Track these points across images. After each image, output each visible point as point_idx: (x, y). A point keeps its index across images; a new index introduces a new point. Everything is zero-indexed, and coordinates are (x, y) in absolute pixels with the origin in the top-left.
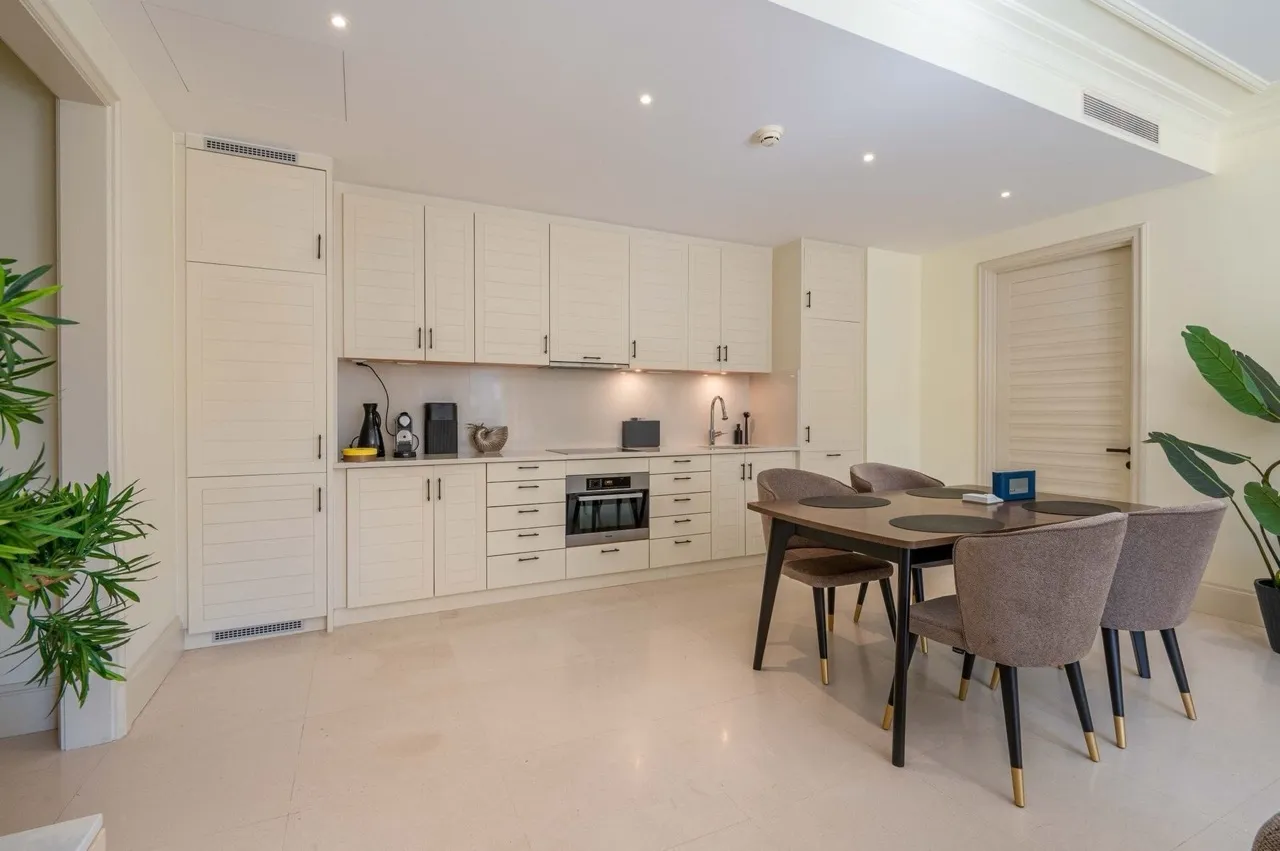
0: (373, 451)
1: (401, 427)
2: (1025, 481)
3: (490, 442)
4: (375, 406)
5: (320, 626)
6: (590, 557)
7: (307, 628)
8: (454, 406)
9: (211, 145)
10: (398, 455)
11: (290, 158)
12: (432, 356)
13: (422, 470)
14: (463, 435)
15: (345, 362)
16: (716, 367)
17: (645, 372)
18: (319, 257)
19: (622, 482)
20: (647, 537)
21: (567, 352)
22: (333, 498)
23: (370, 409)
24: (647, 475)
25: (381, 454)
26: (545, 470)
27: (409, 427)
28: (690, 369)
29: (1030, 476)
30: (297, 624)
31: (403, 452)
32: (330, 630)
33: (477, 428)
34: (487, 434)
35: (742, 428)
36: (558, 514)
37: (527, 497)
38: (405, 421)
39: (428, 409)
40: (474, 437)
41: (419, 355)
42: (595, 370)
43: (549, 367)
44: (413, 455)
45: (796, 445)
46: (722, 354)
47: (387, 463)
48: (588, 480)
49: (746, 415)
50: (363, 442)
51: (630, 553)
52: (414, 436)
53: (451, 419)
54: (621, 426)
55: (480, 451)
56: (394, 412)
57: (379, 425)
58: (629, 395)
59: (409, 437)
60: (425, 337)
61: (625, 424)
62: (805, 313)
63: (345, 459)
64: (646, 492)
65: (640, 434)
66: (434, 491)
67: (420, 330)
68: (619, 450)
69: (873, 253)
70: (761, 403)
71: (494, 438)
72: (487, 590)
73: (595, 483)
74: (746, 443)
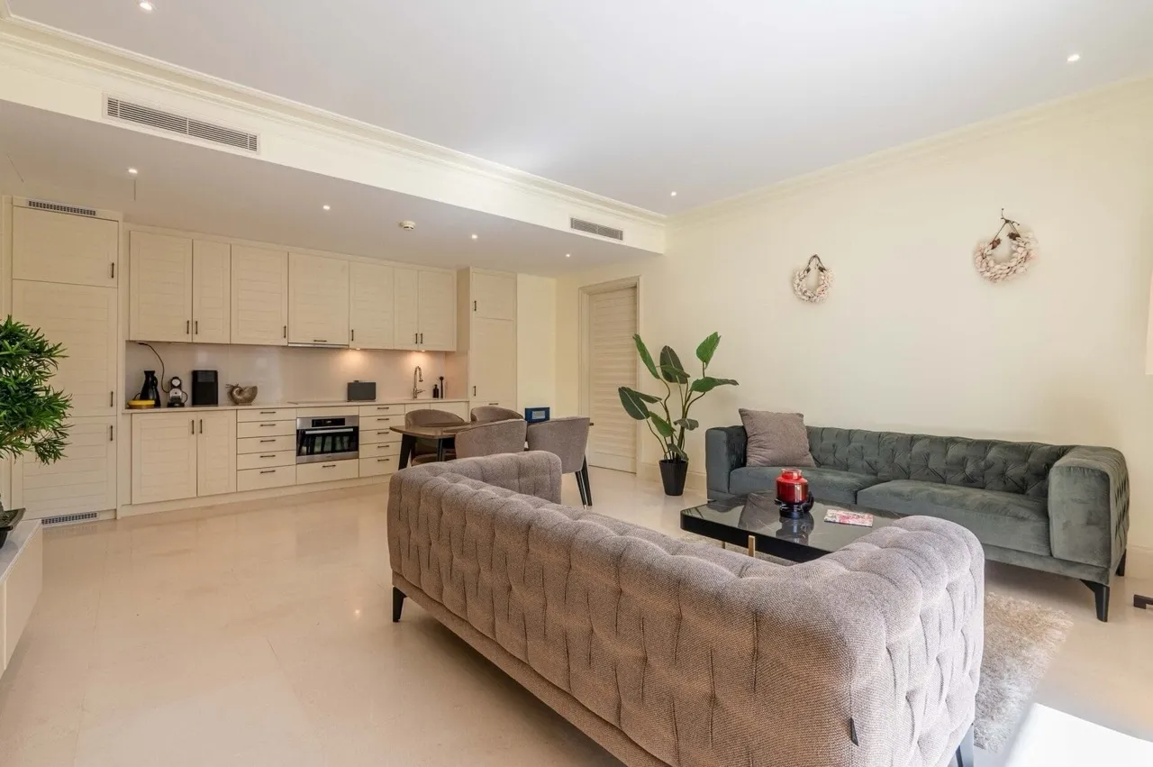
0: (153, 402)
1: (173, 387)
2: (543, 412)
3: (243, 397)
4: (153, 372)
5: (110, 516)
6: (315, 470)
7: (101, 517)
8: (215, 373)
9: (32, 204)
10: (171, 405)
11: (92, 213)
12: (197, 339)
13: (189, 414)
14: (222, 393)
15: (129, 342)
16: (415, 347)
17: (362, 350)
18: (113, 277)
19: (339, 422)
20: (357, 457)
21: (301, 336)
22: (122, 433)
23: (150, 374)
24: (357, 417)
25: (158, 405)
26: (280, 414)
27: (179, 387)
28: (395, 348)
29: (547, 410)
30: (94, 515)
31: (175, 403)
32: (118, 518)
33: (233, 388)
34: (241, 392)
35: (439, 387)
36: (292, 442)
37: (267, 432)
38: (176, 383)
39: (195, 374)
40: (231, 393)
41: (187, 339)
42: (323, 350)
43: (287, 347)
44: (182, 405)
45: (467, 397)
46: (419, 338)
47: (162, 410)
48: (313, 421)
49: (442, 379)
50: (144, 396)
51: (344, 467)
52: (185, 392)
53: (213, 381)
54: (346, 386)
55: (236, 403)
56: (168, 376)
57: (156, 385)
58: (353, 364)
59: (180, 394)
60: (192, 326)
61: (350, 385)
62: (473, 314)
63: (130, 407)
64: (356, 429)
65: (361, 391)
66: (197, 428)
67: (188, 322)
68: (345, 401)
69: (521, 277)
70: (449, 371)
71: (246, 395)
72: (237, 492)
73: (318, 423)
74: (442, 397)
